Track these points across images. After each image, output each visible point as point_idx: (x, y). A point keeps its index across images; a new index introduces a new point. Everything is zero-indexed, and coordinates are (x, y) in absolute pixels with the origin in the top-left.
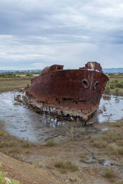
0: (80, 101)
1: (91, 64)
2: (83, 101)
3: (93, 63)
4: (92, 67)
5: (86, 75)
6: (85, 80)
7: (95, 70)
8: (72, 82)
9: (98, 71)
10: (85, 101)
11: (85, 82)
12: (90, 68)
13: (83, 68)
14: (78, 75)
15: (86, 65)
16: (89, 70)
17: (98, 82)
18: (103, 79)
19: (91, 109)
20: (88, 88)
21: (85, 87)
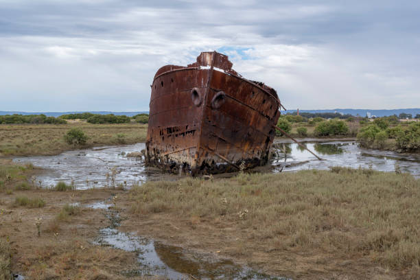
0: (189, 132)
1: (206, 57)
2: (191, 132)
3: (210, 53)
4: (209, 63)
5: (198, 78)
6: (196, 88)
7: (212, 68)
8: (179, 94)
9: (222, 71)
10: (194, 131)
11: (195, 93)
12: (205, 65)
13: (194, 64)
14: (186, 79)
15: (199, 59)
16: (203, 68)
17: (222, 92)
18: (241, 88)
19: (209, 149)
20: (199, 105)
21: (196, 102)
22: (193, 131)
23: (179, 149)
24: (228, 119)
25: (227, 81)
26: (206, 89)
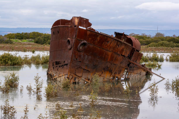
0: (65, 65)
1: (75, 19)
6: (69, 39)
7: (78, 26)
17: (85, 41)
18: (98, 38)
19: (76, 75)
20: (70, 49)
21: (69, 47)
22: (67, 65)
23: (61, 75)
24: (90, 57)
25: (88, 34)
26: (74, 39)
